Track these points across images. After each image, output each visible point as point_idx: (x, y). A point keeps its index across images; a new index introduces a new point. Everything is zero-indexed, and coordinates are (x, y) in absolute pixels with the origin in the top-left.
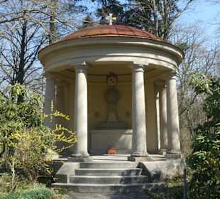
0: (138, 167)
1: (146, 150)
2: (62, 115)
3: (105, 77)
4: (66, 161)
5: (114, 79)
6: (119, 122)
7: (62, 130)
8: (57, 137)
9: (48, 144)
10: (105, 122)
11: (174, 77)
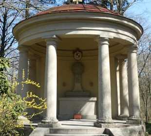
0: (104, 133)
1: (111, 117)
2: (33, 83)
3: (71, 52)
4: (36, 126)
5: (80, 54)
6: (84, 91)
7: (33, 98)
8: (28, 104)
9: (18, 111)
10: (72, 91)
11: (135, 51)
